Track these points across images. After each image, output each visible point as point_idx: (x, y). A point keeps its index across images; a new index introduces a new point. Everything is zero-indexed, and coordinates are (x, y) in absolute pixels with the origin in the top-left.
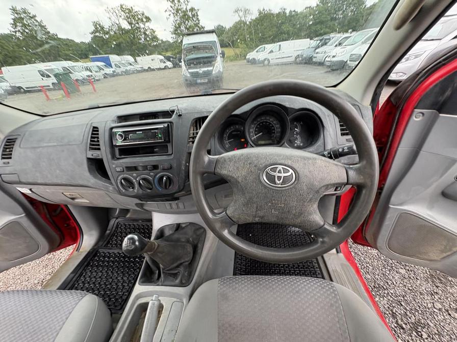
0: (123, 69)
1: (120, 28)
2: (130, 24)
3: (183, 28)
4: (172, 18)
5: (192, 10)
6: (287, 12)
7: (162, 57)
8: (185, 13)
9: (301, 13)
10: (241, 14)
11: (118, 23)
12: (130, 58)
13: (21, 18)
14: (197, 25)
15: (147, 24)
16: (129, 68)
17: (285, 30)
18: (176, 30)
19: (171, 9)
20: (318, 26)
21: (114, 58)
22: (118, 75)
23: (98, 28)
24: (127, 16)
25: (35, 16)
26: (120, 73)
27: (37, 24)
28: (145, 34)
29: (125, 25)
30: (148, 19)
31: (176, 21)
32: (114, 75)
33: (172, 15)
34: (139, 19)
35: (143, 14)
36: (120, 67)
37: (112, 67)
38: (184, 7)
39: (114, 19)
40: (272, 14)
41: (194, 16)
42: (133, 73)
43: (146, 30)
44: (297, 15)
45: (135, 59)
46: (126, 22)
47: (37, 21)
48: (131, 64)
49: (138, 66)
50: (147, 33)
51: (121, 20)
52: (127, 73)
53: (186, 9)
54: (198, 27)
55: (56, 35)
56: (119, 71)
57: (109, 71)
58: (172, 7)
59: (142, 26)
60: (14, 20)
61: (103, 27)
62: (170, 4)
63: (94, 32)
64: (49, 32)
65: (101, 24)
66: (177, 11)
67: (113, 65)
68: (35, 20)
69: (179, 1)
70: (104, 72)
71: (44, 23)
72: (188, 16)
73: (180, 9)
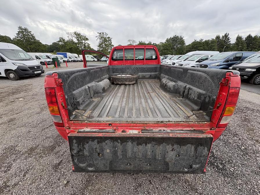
0: (73, 59)
1: (72, 41)
2: (78, 40)
3: (103, 45)
5: (109, 38)
7: (92, 56)
8: (105, 39)
9: (158, 45)
10: (131, 42)
11: (72, 39)
12: (76, 55)
13: (23, 32)
14: (110, 44)
15: (86, 41)
16: (76, 59)
18: (100, 45)
20: (166, 51)
21: (69, 54)
22: (69, 62)
23: (62, 40)
24: (77, 37)
26: (71, 61)
27: (31, 35)
28: (85, 45)
29: (75, 40)
30: (87, 39)
31: (101, 41)
32: (68, 61)
33: (99, 39)
34: (83, 39)
35: (85, 37)
36: (71, 58)
38: (105, 36)
39: (70, 37)
40: (145, 44)
41: (109, 40)
42: (77, 61)
43: (85, 44)
44: (156, 45)
45: (78, 55)
48: (76, 58)
49: (79, 59)
50: (86, 45)
51: (74, 38)
52: (74, 61)
53: (106, 37)
55: (39, 41)
56: (70, 60)
57: (66, 59)
58: (99, 36)
59: (83, 41)
60: (19, 32)
61: (64, 40)
62: (99, 34)
63: (59, 42)
64: (36, 39)
65: (64, 39)
66: (102, 38)
67: (68, 57)
68: (30, 33)
69: (103, 34)
70: (63, 60)
71: (34, 35)
72: (107, 40)
73: (103, 37)
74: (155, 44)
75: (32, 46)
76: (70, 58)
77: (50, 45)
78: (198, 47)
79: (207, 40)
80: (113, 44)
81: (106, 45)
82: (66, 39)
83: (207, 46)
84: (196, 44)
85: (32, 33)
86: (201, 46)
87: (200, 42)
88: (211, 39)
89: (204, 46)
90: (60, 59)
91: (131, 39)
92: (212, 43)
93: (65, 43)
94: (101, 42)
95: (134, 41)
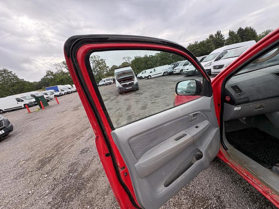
0: (66, 91)
1: (62, 71)
3: (98, 68)
5: (102, 60)
9: (155, 56)
10: (126, 59)
11: (61, 70)
12: (69, 86)
13: (2, 74)
14: (105, 66)
16: (69, 90)
17: (149, 63)
21: (60, 87)
22: (63, 95)
23: (49, 73)
24: (66, 66)
25: (11, 72)
26: (64, 94)
27: (12, 75)
29: (65, 70)
32: (61, 95)
36: (64, 91)
37: (59, 92)
38: (97, 59)
39: (59, 68)
40: (141, 58)
41: (103, 62)
42: (72, 92)
44: (153, 57)
45: (72, 86)
48: (70, 89)
49: (74, 89)
51: (63, 68)
52: (68, 93)
53: (99, 60)
54: (106, 67)
55: (23, 80)
56: (63, 93)
57: (57, 93)
61: (53, 72)
63: (47, 76)
64: (19, 79)
65: (51, 71)
66: (94, 62)
67: (60, 90)
68: (11, 74)
69: (95, 57)
70: (54, 95)
71: (16, 75)
72: (100, 63)
73: (96, 60)
74: (151, 55)
75: (15, 88)
76: (62, 90)
77: (39, 82)
78: (195, 49)
79: (202, 41)
80: (107, 65)
81: (100, 68)
82: (55, 71)
83: (204, 46)
84: (192, 47)
85: (13, 73)
86: (198, 49)
87: (195, 45)
88: (206, 40)
89: (200, 47)
90: (50, 95)
91: (125, 56)
92: (208, 43)
93: (54, 75)
94: (95, 66)
95: (129, 58)
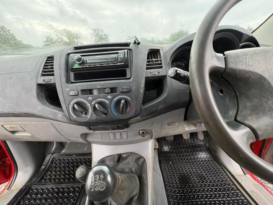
1: (62, 39)
2: (69, 39)
4: (93, 38)
5: (105, 35)
6: (155, 40)
8: (101, 36)
9: (162, 41)
15: (79, 40)
19: (93, 34)
24: (67, 35)
25: (9, 31)
29: (66, 40)
33: (94, 36)
34: (74, 37)
35: (77, 35)
39: (59, 36)
41: (106, 38)
43: (78, 43)
46: (66, 38)
47: (10, 33)
51: (63, 36)
53: (102, 34)
55: (21, 42)
58: (94, 33)
59: (76, 40)
61: (52, 39)
62: (93, 31)
64: (17, 39)
66: (97, 35)
69: (98, 30)
71: (14, 35)
72: (103, 38)
73: (99, 34)
82: (55, 38)
